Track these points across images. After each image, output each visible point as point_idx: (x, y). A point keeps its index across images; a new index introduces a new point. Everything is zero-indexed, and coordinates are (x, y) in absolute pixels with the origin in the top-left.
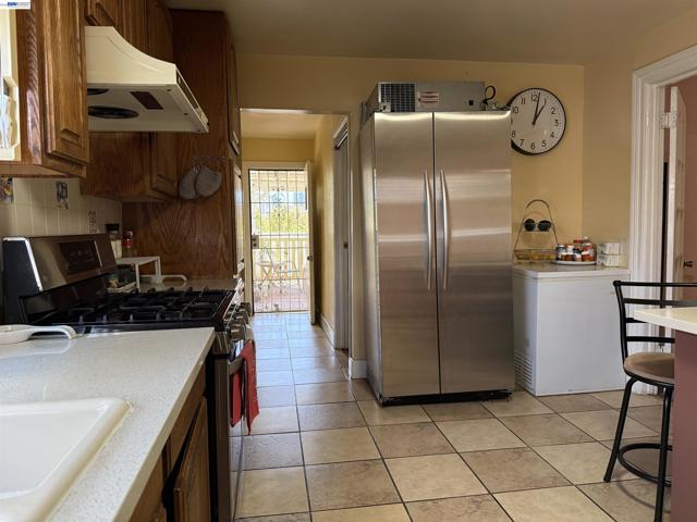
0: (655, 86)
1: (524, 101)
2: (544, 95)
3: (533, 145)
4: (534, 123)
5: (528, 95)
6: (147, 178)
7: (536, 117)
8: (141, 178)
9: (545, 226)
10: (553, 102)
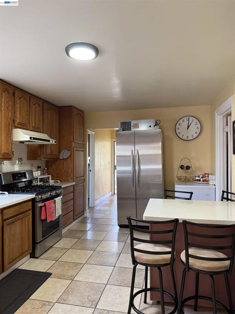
0: (221, 116)
1: (183, 121)
2: (191, 119)
3: (187, 137)
4: (188, 129)
5: (185, 119)
6: (42, 156)
7: (188, 127)
8: (40, 156)
9: (188, 168)
10: (195, 121)
